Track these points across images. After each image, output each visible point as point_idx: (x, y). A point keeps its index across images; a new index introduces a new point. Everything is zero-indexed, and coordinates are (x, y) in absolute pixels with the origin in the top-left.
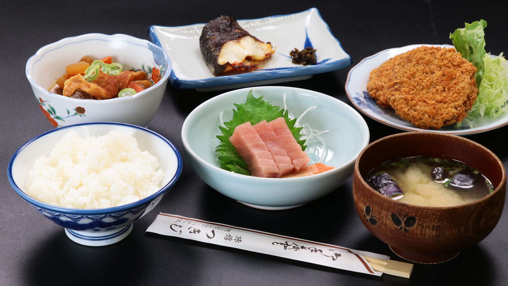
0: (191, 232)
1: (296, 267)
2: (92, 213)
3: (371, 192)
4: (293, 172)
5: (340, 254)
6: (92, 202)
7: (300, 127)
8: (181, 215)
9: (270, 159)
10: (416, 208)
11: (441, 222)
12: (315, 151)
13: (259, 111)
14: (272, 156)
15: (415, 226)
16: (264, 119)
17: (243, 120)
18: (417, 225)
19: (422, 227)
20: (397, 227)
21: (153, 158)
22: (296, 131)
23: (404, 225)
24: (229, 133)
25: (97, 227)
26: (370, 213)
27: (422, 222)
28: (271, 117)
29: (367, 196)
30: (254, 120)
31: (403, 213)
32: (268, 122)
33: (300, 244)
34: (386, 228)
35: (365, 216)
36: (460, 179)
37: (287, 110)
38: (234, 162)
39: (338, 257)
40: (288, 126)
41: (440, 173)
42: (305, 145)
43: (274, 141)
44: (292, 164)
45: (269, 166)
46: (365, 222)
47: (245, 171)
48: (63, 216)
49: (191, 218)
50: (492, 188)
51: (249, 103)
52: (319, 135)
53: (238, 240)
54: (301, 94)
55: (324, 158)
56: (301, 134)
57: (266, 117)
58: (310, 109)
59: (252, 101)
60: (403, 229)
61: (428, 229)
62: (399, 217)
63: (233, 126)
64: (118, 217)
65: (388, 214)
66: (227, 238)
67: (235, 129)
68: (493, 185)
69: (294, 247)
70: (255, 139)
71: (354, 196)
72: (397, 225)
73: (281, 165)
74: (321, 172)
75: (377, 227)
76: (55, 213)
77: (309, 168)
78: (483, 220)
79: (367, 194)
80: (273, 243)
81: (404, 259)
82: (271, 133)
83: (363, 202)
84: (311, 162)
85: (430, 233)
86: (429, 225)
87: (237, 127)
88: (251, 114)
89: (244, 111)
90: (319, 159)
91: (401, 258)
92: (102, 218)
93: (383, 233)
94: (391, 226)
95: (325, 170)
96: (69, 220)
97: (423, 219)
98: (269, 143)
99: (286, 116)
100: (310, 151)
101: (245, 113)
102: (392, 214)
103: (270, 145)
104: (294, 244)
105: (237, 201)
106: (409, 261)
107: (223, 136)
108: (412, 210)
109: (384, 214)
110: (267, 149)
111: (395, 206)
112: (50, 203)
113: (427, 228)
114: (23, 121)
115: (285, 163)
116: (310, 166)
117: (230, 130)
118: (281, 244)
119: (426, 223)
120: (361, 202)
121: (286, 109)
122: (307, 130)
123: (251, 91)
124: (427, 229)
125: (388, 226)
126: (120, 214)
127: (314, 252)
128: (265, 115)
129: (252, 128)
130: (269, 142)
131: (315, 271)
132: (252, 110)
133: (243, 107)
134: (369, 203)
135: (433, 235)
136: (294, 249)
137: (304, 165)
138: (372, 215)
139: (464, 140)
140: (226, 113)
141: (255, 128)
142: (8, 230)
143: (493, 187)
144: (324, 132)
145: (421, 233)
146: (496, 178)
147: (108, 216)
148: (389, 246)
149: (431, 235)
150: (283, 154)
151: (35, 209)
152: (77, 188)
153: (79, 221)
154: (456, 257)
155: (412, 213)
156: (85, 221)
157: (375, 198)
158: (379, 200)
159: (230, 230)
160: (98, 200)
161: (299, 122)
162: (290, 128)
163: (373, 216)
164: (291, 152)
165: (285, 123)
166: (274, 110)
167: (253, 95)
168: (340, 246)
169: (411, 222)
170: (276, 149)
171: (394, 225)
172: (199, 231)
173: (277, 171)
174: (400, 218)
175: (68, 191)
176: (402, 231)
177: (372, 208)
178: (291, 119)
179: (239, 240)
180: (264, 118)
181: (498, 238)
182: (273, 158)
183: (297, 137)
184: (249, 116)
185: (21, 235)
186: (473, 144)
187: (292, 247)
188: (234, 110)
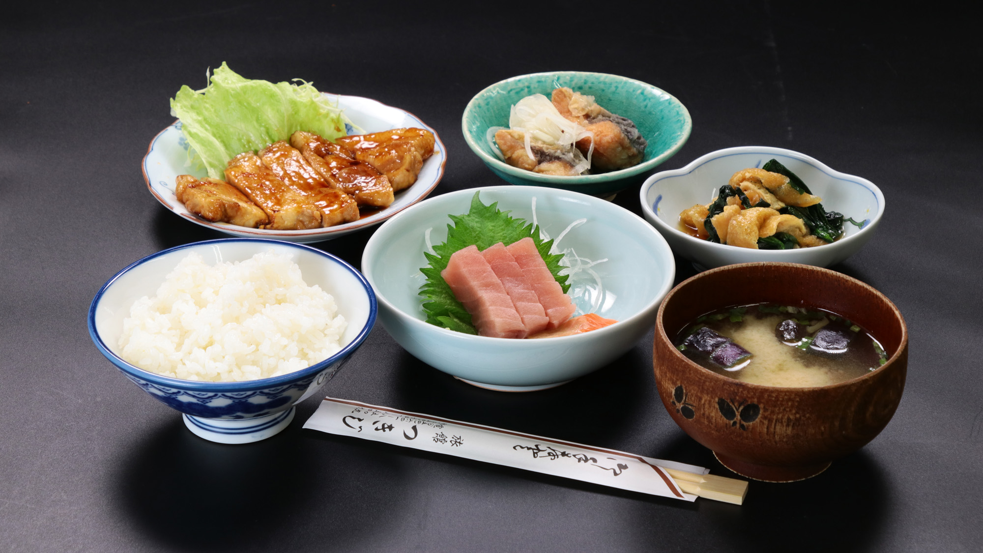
0: (378, 428)
2: (232, 388)
3: (684, 363)
4: (548, 329)
5: (626, 465)
6: (230, 371)
7: (560, 254)
8: (360, 401)
9: (509, 307)
10: (760, 390)
11: (801, 412)
12: (584, 294)
13: (491, 228)
14: (513, 302)
15: (757, 420)
16: (499, 241)
17: (464, 242)
18: (761, 417)
19: (770, 421)
20: (728, 421)
21: (327, 297)
22: (553, 261)
23: (739, 417)
24: (441, 263)
25: (239, 411)
26: (682, 398)
27: (769, 413)
28: (512, 237)
29: (677, 370)
30: (482, 242)
31: (737, 398)
32: (506, 246)
33: (560, 449)
34: (709, 423)
35: (674, 403)
36: (826, 338)
37: (537, 225)
38: (450, 311)
39: (622, 470)
40: (539, 252)
41: (791, 329)
42: (567, 283)
43: (517, 277)
44: (547, 315)
45: (509, 319)
46: (673, 413)
47: (468, 327)
48: (183, 394)
49: (377, 405)
51: (474, 213)
52: (592, 267)
53: (456, 442)
54: (560, 198)
55: (600, 305)
56: (562, 265)
57: (502, 238)
58: (575, 224)
59: (480, 211)
60: (738, 425)
61: (780, 424)
62: (731, 404)
63: (448, 251)
64: (274, 395)
65: (713, 400)
66: (438, 439)
67: (450, 257)
68: (885, 350)
69: (549, 454)
70: (485, 274)
71: (655, 369)
72: (727, 418)
73: (527, 318)
74: (594, 329)
75: (695, 422)
76: (170, 390)
77: (574, 322)
78: (871, 409)
79: (677, 367)
80: (514, 448)
81: (739, 474)
82: (511, 263)
83: (671, 379)
84: (578, 313)
85: (782, 431)
86: (782, 418)
87: (453, 254)
88: (477, 232)
89: (466, 227)
90: (591, 306)
91: (734, 473)
92: (249, 396)
93: (705, 431)
94: (718, 420)
95: (602, 325)
96: (194, 400)
97: (770, 408)
98: (508, 280)
99: (536, 236)
100: (575, 293)
101: (468, 231)
102: (719, 399)
103: (510, 284)
104: (549, 448)
105: (455, 377)
106: (747, 477)
107: (431, 269)
108: (753, 394)
109: (706, 401)
110: (504, 291)
111: (725, 387)
112: (161, 374)
113: (778, 422)
114: (97, 245)
115: (535, 313)
116: (576, 318)
117: (442, 258)
118: (529, 449)
119: (776, 415)
120: (667, 381)
121: (535, 223)
122: (571, 259)
123: (478, 193)
124: (777, 424)
125: (714, 421)
126: (278, 389)
127: (582, 462)
128: (501, 234)
129: (480, 255)
130: (508, 278)
132: (479, 225)
133: (464, 220)
134: (681, 382)
135: (787, 435)
136: (550, 457)
137: (566, 317)
138: (686, 402)
139: (837, 276)
140: (436, 231)
141: (485, 256)
142: (72, 425)
143: (885, 354)
144: (599, 261)
145: (767, 431)
146: (891, 338)
147: (258, 393)
148: (714, 453)
149: (785, 435)
150: (531, 299)
151: (137, 384)
152: (205, 348)
153: (210, 402)
154: (826, 470)
155: (752, 397)
156: (220, 402)
157: (690, 374)
158: (697, 377)
159: (443, 426)
160: (240, 368)
161: (558, 246)
162: (542, 256)
163: (688, 404)
164: (544, 295)
165: (534, 246)
166: (515, 226)
167: (481, 201)
168: (626, 452)
169: (751, 412)
170: (519, 290)
171: (723, 417)
172: (390, 428)
173: (521, 326)
174: (733, 406)
175: (190, 353)
176: (736, 428)
177: (686, 391)
178: (544, 240)
179: (457, 442)
180: (500, 239)
181: (889, 438)
182: (514, 305)
183: (554, 271)
184: (475, 235)
185: (94, 433)
186: (852, 282)
187: (546, 453)
188: (449, 226)
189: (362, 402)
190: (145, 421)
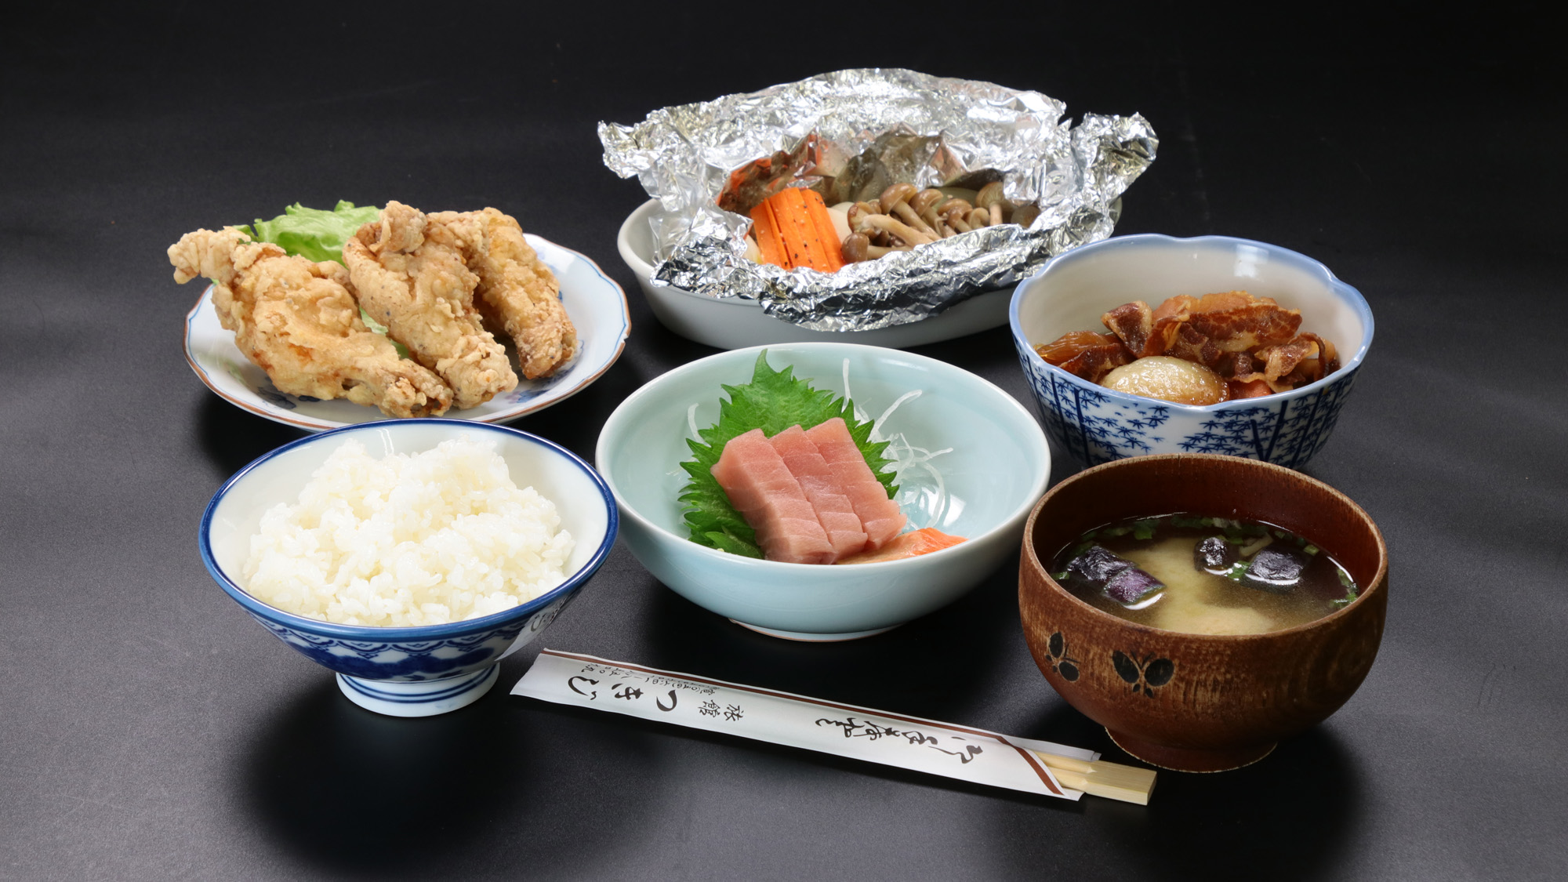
0: (620, 694)
1: (873, 780)
2: (408, 636)
3: (1063, 600)
4: (866, 550)
5: (979, 747)
6: (406, 612)
7: (883, 441)
8: (594, 655)
9: (810, 519)
10: (1173, 639)
11: (1233, 671)
12: (918, 499)
13: (783, 404)
14: (815, 511)
15: (1170, 682)
16: (795, 423)
17: (745, 424)
18: (1176, 679)
19: (1189, 683)
20: (1127, 683)
21: (546, 504)
22: (873, 451)
23: (1143, 678)
24: (711, 455)
25: (418, 670)
26: (1061, 651)
27: (1187, 672)
28: (813, 417)
29: (1054, 611)
30: (771, 425)
31: (1141, 650)
32: (805, 430)
33: (883, 724)
34: (1100, 687)
35: (1049, 658)
36: (1269, 564)
37: (850, 400)
38: (724, 525)
39: (974, 755)
40: (854, 438)
41: (1217, 551)
42: (894, 484)
43: (819, 474)
44: (864, 530)
45: (809, 535)
46: (1047, 673)
47: (750, 547)
48: (337, 644)
49: (618, 660)
50: (1354, 589)
51: (758, 382)
52: (930, 461)
53: (733, 714)
54: (884, 361)
55: (941, 515)
56: (885, 458)
57: (799, 418)
58: (906, 398)
59: (767, 378)
60: (1142, 690)
61: (1203, 688)
62: (1131, 660)
63: (721, 438)
64: (469, 646)
65: (1105, 654)
66: (706, 710)
67: (724, 446)
68: (1355, 582)
69: (868, 731)
70: (774, 471)
71: (1021, 609)
72: (1126, 680)
73: (836, 534)
74: (933, 550)
75: (1080, 685)
76: (318, 639)
77: (904, 540)
78: (1335, 666)
79: (1053, 605)
80: (817, 722)
81: (1144, 761)
82: (812, 455)
83: (1044, 623)
84: (910, 527)
85: (1205, 697)
86: (1206, 680)
87: (729, 442)
88: (764, 410)
89: (748, 403)
90: (929, 518)
91: (1136, 759)
92: (432, 648)
93: (1094, 699)
94: (1114, 682)
95: (944, 544)
96: (352, 654)
97: (1189, 665)
98: (808, 479)
99: (848, 415)
100: (906, 498)
101: (750, 409)
102: (1114, 652)
103: (811, 486)
104: (868, 722)
105: (731, 621)
107: (697, 463)
108: (1163, 644)
109: (1095, 654)
110: (802, 495)
111: (1122, 634)
112: (305, 615)
113: (1200, 686)
115: (848, 528)
116: (907, 535)
117: (712, 448)
118: (838, 724)
119: (1197, 675)
120: (1039, 625)
121: (848, 397)
122: (899, 448)
123: (765, 351)
124: (1199, 689)
125: (1107, 683)
126: (475, 638)
127: (916, 743)
128: (798, 412)
129: (767, 444)
130: (808, 477)
131: (920, 788)
132: (766, 400)
133: (744, 393)
134: (1060, 628)
135: (1213, 705)
136: (870, 736)
137: (893, 533)
138: (1067, 657)
139: (1284, 474)
140: (703, 408)
141: (774, 444)
142: (176, 689)
143: (1357, 586)
144: (940, 452)
145: (1185, 699)
146: (1364, 567)
147: (445, 643)
148: (1107, 730)
149: (1210, 703)
150: (842, 507)
151: (269, 629)
152: (369, 579)
153: (377, 656)
154: (1269, 755)
155: (1163, 649)
156: (390, 656)
157: (1072, 616)
158: (1083, 620)
159: (714, 691)
160: (419, 607)
161: (881, 430)
162: (857, 444)
163: (1069, 659)
164: (860, 502)
165: (846, 431)
166: (819, 400)
167: (769, 364)
168: (980, 728)
169: (1161, 671)
170: (824, 494)
171: (1120, 678)
172: (638, 693)
173: (827, 547)
174: (1135, 662)
175: (347, 586)
176: (1139, 694)
177: (1066, 640)
178: (859, 421)
179: (735, 714)
180: (796, 421)
182: (817, 516)
183: (875, 466)
184: (760, 414)
185: (208, 701)
187: (863, 731)
188: (722, 401)
189: (597, 656)
190: (282, 683)
